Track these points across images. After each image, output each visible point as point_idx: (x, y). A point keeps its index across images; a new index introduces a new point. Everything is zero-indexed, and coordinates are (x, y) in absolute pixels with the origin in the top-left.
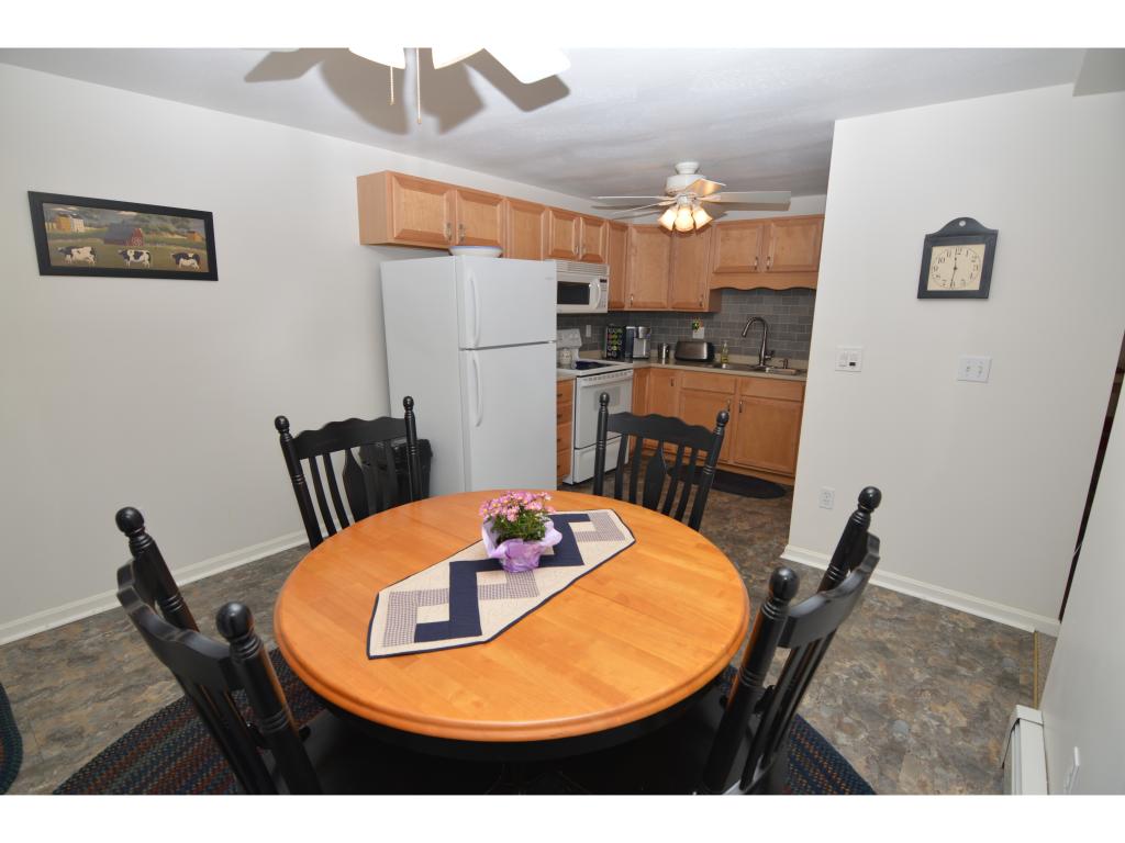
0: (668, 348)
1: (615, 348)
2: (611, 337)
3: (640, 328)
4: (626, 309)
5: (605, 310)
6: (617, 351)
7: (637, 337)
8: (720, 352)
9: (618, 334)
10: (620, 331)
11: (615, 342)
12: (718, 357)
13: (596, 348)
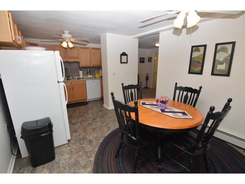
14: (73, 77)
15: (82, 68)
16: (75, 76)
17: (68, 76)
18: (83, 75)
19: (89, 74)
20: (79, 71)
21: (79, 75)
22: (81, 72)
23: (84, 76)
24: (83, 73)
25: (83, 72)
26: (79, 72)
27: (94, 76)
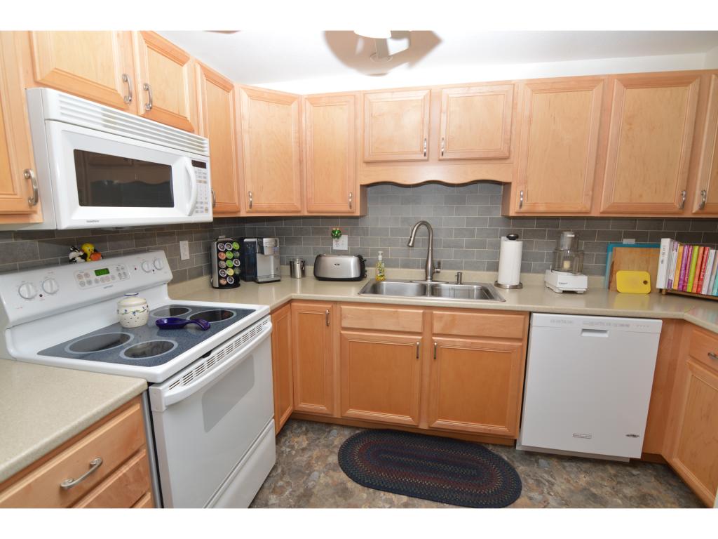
0: (303, 264)
1: (231, 272)
2: (223, 256)
3: (265, 240)
4: (243, 214)
5: (208, 217)
6: (235, 276)
7: (262, 252)
8: (373, 266)
9: (233, 251)
10: (236, 246)
11: (230, 263)
12: (371, 273)
13: (200, 275)
14: (459, 276)
15: (521, 226)
16: (475, 267)
17: (433, 267)
18: (525, 268)
19: (567, 265)
20: (504, 238)
21: (495, 267)
22: (511, 251)
23: (529, 271)
24: (525, 257)
25: (524, 247)
26: (498, 246)
27: (601, 280)
